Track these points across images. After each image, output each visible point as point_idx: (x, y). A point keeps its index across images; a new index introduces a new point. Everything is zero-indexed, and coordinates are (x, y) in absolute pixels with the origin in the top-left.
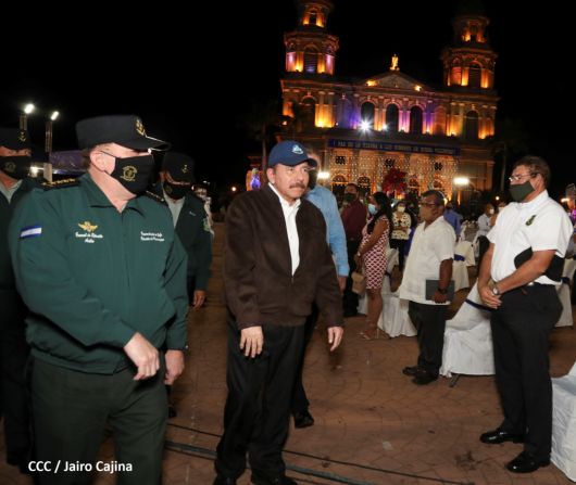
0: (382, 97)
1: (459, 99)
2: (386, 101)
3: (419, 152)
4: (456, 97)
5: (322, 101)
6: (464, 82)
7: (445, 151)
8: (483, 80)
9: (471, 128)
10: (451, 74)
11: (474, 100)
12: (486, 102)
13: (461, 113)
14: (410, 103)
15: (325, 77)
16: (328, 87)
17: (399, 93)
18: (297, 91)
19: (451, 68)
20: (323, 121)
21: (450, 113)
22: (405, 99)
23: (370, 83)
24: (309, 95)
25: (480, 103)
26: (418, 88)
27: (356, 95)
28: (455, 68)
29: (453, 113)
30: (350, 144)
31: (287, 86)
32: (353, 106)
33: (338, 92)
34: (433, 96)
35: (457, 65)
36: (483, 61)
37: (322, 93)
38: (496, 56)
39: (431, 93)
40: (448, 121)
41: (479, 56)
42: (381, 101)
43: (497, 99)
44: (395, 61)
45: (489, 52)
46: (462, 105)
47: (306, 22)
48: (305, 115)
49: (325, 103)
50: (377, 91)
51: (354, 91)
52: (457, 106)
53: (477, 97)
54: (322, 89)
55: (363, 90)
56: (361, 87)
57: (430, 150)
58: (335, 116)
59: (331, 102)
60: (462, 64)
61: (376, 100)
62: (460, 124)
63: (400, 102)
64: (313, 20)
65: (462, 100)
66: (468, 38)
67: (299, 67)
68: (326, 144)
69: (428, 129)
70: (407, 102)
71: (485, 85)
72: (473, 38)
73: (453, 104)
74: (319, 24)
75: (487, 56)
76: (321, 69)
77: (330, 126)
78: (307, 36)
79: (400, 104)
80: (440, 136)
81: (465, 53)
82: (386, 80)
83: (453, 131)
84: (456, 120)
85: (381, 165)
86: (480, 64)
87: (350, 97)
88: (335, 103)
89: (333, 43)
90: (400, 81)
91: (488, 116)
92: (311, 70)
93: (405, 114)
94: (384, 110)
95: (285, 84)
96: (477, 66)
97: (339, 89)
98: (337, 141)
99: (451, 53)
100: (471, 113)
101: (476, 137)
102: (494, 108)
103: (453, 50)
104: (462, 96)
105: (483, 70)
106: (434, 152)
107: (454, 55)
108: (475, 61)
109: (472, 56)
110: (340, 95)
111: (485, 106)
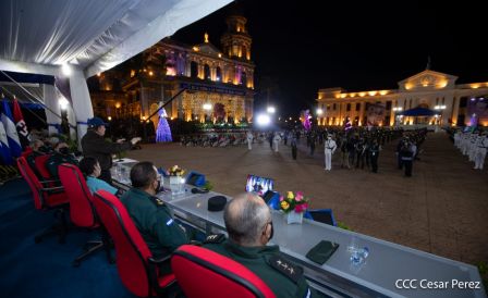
0: (201, 59)
1: (238, 64)
2: (203, 61)
3: (226, 93)
6: (240, 55)
8: (247, 55)
9: (243, 81)
10: (232, 49)
12: (250, 67)
13: (240, 72)
14: (216, 64)
17: (211, 57)
19: (232, 46)
20: (170, 72)
23: (195, 49)
25: (248, 68)
26: (220, 56)
27: (188, 55)
28: (235, 46)
29: (236, 72)
32: (186, 63)
33: (177, 52)
34: (227, 62)
35: (235, 44)
36: (247, 44)
37: (167, 51)
40: (234, 76)
42: (201, 61)
44: (206, 36)
46: (240, 68)
49: (169, 59)
50: (202, 55)
51: (186, 52)
52: (238, 68)
53: (245, 64)
54: (167, 48)
55: (191, 53)
56: (190, 51)
59: (173, 58)
60: (239, 45)
61: (199, 60)
62: (239, 78)
66: (239, 30)
69: (226, 81)
70: (214, 63)
71: (249, 58)
72: (241, 30)
73: (236, 67)
75: (249, 41)
77: (174, 74)
79: (210, 64)
80: (230, 85)
81: (239, 38)
82: (203, 48)
83: (236, 83)
84: (237, 76)
86: (246, 46)
87: (184, 56)
88: (175, 59)
90: (211, 50)
91: (250, 75)
94: (203, 67)
97: (177, 50)
99: (231, 36)
100: (243, 73)
101: (246, 86)
102: (253, 71)
103: (233, 36)
104: (240, 63)
105: (247, 49)
106: (235, 94)
107: (233, 38)
108: (244, 44)
109: (243, 41)
110: (178, 54)
111: (250, 70)
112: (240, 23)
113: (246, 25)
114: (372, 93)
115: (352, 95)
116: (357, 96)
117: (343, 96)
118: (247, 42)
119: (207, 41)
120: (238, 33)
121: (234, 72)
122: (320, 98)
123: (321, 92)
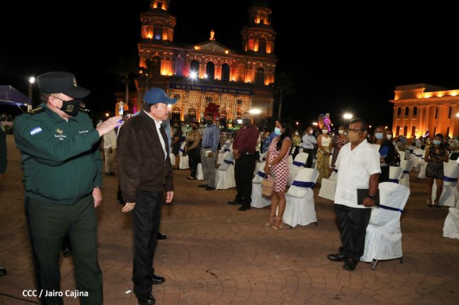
0: (204, 57)
1: (253, 59)
2: (207, 59)
3: (228, 92)
4: (251, 58)
5: (165, 59)
6: (256, 49)
7: (244, 92)
8: (267, 48)
9: (260, 78)
10: (248, 44)
11: (261, 60)
12: (269, 62)
13: (254, 68)
14: (222, 61)
15: (168, 43)
16: (170, 50)
17: (214, 55)
18: (148, 51)
19: (248, 40)
20: (166, 72)
21: (247, 69)
22: (219, 59)
23: (196, 48)
24: (157, 54)
25: (266, 63)
26: (227, 52)
27: (188, 55)
28: (250, 40)
29: (249, 68)
30: (184, 87)
31: (142, 47)
32: (185, 62)
33: (176, 53)
34: (237, 58)
35: (251, 38)
36: (267, 36)
37: (165, 53)
38: (276, 34)
40: (245, 73)
41: (266, 34)
43: (276, 61)
44: (212, 34)
45: (271, 31)
46: (255, 63)
47: (155, 6)
48: (154, 67)
49: (167, 60)
50: (201, 53)
51: (186, 52)
52: (251, 64)
53: (264, 59)
54: (166, 50)
55: (192, 52)
56: (190, 50)
57: (235, 91)
58: (173, 68)
59: (171, 59)
60: (255, 38)
61: (200, 59)
62: (253, 75)
63: (216, 61)
64: (160, 5)
65: (254, 60)
66: (258, 22)
67: (150, 36)
68: (168, 86)
69: (233, 78)
71: (269, 51)
72: (262, 21)
73: (249, 63)
74: (164, 8)
75: (270, 33)
76: (165, 38)
77: (170, 74)
78: (156, 15)
79: (215, 62)
80: (240, 83)
81: (257, 31)
82: (206, 46)
83: (248, 80)
84: (250, 73)
85: (203, 100)
86: (266, 38)
88: (173, 60)
89: (172, 21)
90: (216, 47)
91: (270, 70)
92: (158, 38)
93: (218, 68)
94: (206, 65)
95: (141, 46)
96: (264, 39)
97: (177, 51)
98: (175, 85)
99: (247, 30)
100: (260, 69)
102: (274, 66)
103: (250, 29)
104: (255, 58)
105: (267, 42)
106: (237, 93)
107: (249, 32)
108: (263, 36)
109: (261, 33)
110: (177, 55)
111: (269, 65)
112: (261, 14)
115: (440, 94)
116: (446, 95)
117: (428, 95)
121: (246, 68)
122: (396, 98)
123: (398, 90)
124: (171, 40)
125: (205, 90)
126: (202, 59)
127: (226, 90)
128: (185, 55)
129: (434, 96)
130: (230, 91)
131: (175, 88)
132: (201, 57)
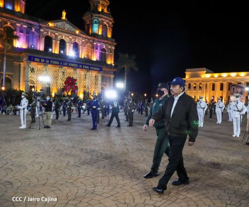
0: (57, 34)
1: (98, 41)
2: (59, 36)
3: (82, 68)
4: (96, 39)
5: (18, 30)
6: (100, 33)
7: (95, 68)
8: (108, 33)
9: (103, 57)
10: (92, 27)
12: (110, 45)
13: (99, 49)
14: (73, 40)
15: (20, 14)
16: (23, 22)
17: (67, 33)
19: (92, 24)
20: (19, 44)
22: (70, 37)
23: (51, 24)
24: (9, 25)
25: (108, 45)
26: (77, 32)
27: (42, 30)
28: (95, 25)
29: (95, 48)
32: (39, 37)
33: (30, 26)
34: (85, 38)
35: (96, 23)
36: (108, 23)
37: (19, 25)
38: (113, 22)
39: (84, 36)
40: (92, 52)
41: (107, 20)
42: (56, 36)
43: (115, 44)
44: (64, 14)
45: (112, 19)
46: (99, 44)
49: (21, 31)
50: (54, 30)
51: (40, 27)
52: (97, 45)
53: (106, 41)
54: (19, 22)
55: (46, 28)
56: (45, 26)
57: (88, 67)
58: (27, 41)
59: (25, 32)
60: (100, 23)
61: (54, 35)
66: (100, 10)
67: (1, 4)
69: (83, 55)
70: (71, 39)
71: (109, 36)
72: (102, 10)
73: (95, 43)
75: (110, 21)
76: (18, 9)
77: (25, 47)
79: (67, 40)
80: (89, 60)
81: (100, 17)
82: (59, 24)
83: (95, 58)
84: (96, 52)
85: (61, 74)
86: (107, 25)
87: (38, 30)
88: (27, 33)
90: (68, 26)
91: (111, 52)
92: (9, 7)
94: (59, 42)
96: (105, 25)
97: (31, 24)
98: (34, 57)
99: (92, 16)
100: (103, 50)
101: (105, 62)
102: (114, 48)
103: (94, 15)
104: (100, 40)
105: (108, 28)
106: (90, 69)
107: (94, 17)
108: (105, 23)
109: (104, 20)
110: (31, 28)
111: (110, 47)
112: (102, 4)
113: (108, 7)
114: (233, 74)
115: (216, 75)
116: (220, 76)
117: (208, 76)
118: (108, 21)
119: (64, 18)
120: (99, 13)
121: (93, 48)
122: (187, 77)
123: (188, 71)
124: (23, 12)
125: (63, 65)
126: (55, 35)
127: (81, 66)
128: (39, 30)
129: (212, 77)
130: (84, 67)
131: (34, 61)
132: (54, 34)
